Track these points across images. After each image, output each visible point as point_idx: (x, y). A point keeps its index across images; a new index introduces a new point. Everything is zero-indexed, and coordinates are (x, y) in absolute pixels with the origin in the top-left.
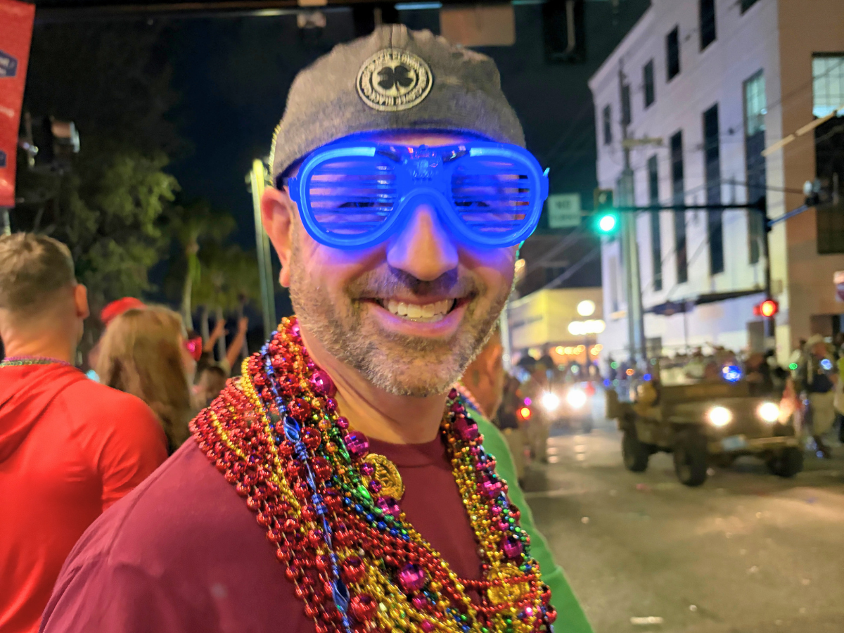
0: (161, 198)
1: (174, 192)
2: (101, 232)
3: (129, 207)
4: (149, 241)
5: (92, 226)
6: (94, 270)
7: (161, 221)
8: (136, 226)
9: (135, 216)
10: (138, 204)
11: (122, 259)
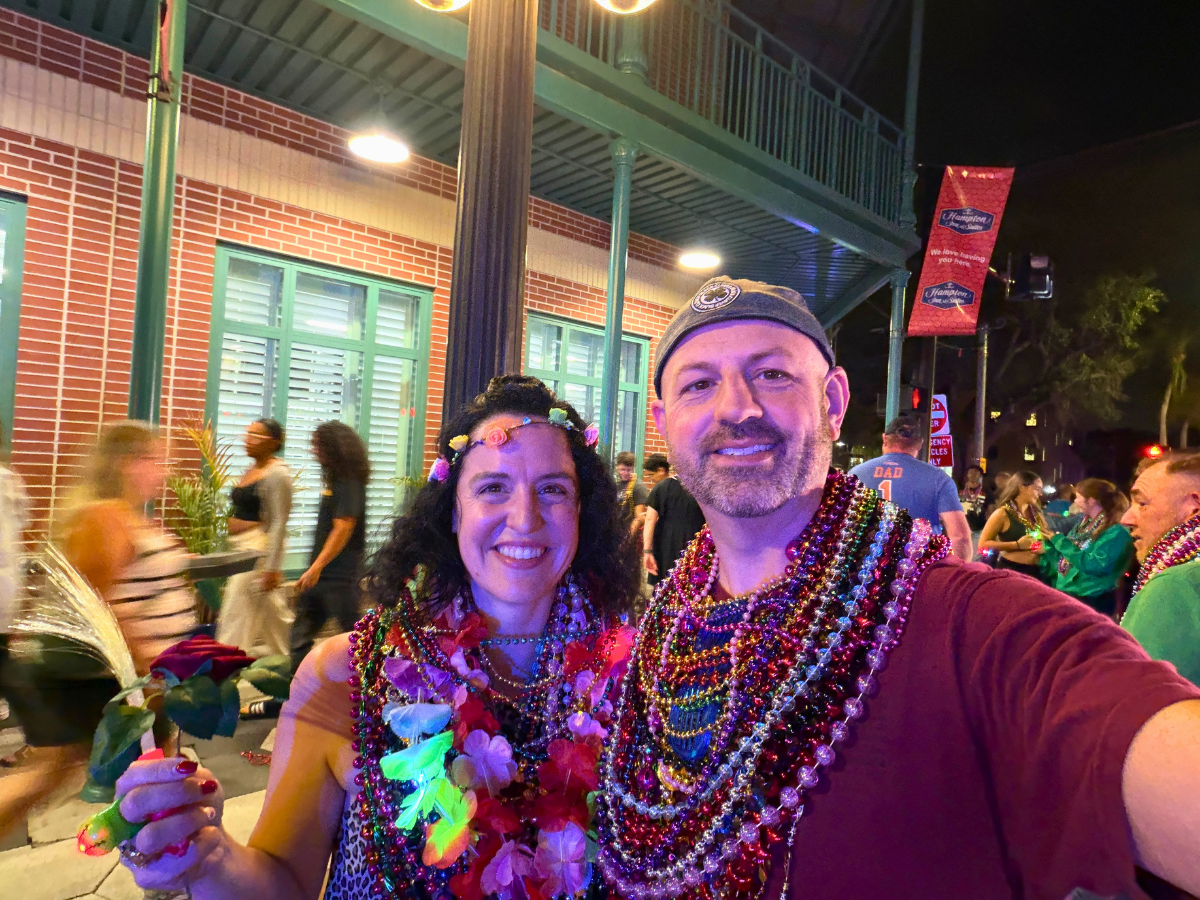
0: (1144, 311)
1: (1158, 305)
2: (1074, 346)
3: (1106, 322)
4: (1126, 353)
5: (1065, 341)
6: (1063, 380)
7: (1142, 333)
8: (1113, 339)
9: (1112, 330)
10: (1117, 318)
11: (1093, 370)
